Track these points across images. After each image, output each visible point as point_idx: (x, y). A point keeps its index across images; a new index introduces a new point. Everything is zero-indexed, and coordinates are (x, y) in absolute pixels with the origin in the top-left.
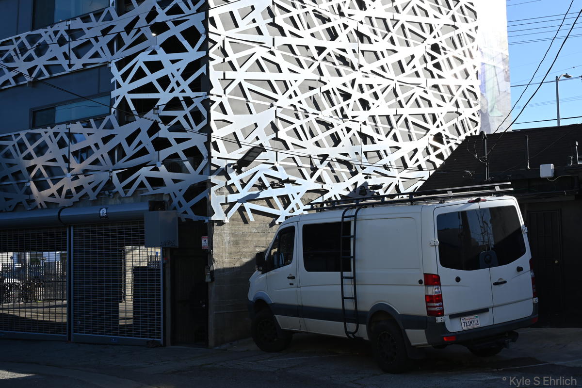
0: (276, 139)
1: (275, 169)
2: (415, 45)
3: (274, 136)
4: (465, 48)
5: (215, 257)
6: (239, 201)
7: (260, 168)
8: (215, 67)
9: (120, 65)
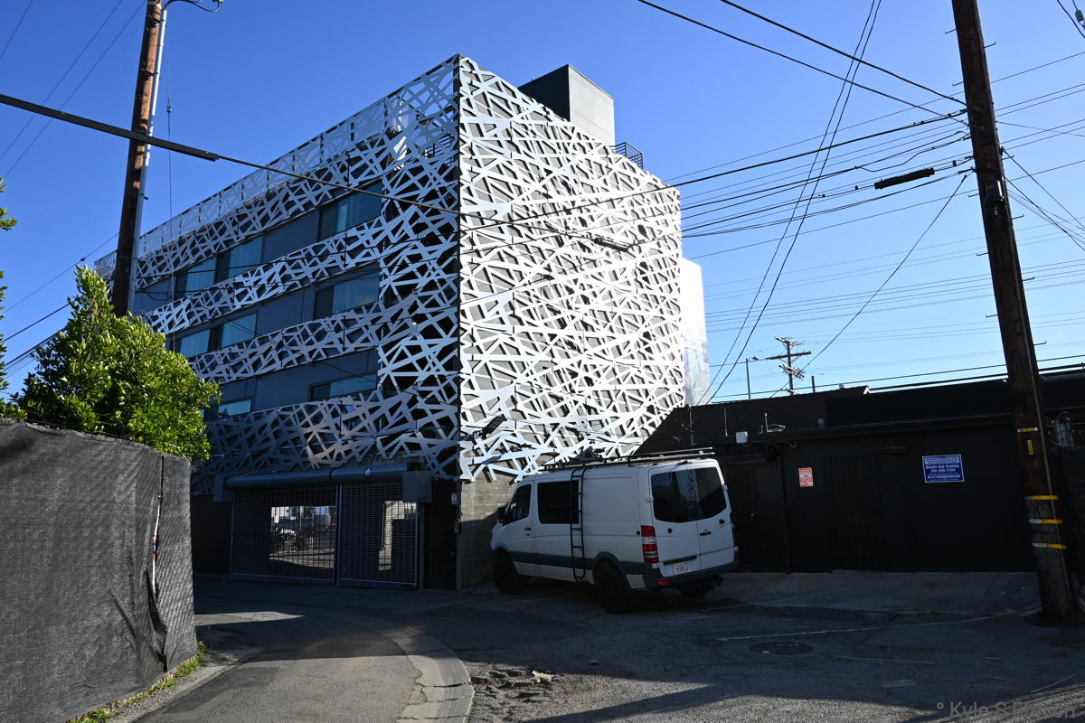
0: (515, 410)
1: (514, 435)
2: (630, 332)
3: (514, 407)
4: (671, 335)
5: (462, 511)
6: (483, 463)
7: (501, 435)
8: (466, 351)
9: (386, 348)
